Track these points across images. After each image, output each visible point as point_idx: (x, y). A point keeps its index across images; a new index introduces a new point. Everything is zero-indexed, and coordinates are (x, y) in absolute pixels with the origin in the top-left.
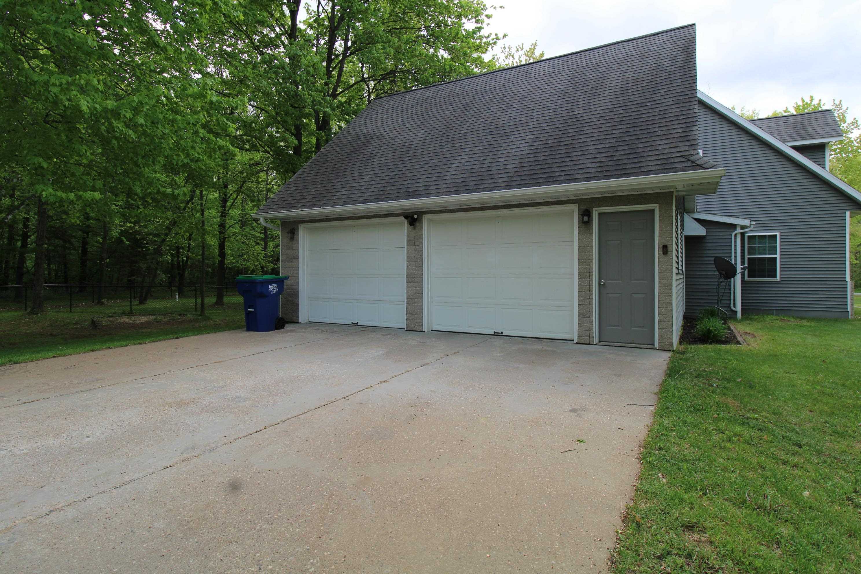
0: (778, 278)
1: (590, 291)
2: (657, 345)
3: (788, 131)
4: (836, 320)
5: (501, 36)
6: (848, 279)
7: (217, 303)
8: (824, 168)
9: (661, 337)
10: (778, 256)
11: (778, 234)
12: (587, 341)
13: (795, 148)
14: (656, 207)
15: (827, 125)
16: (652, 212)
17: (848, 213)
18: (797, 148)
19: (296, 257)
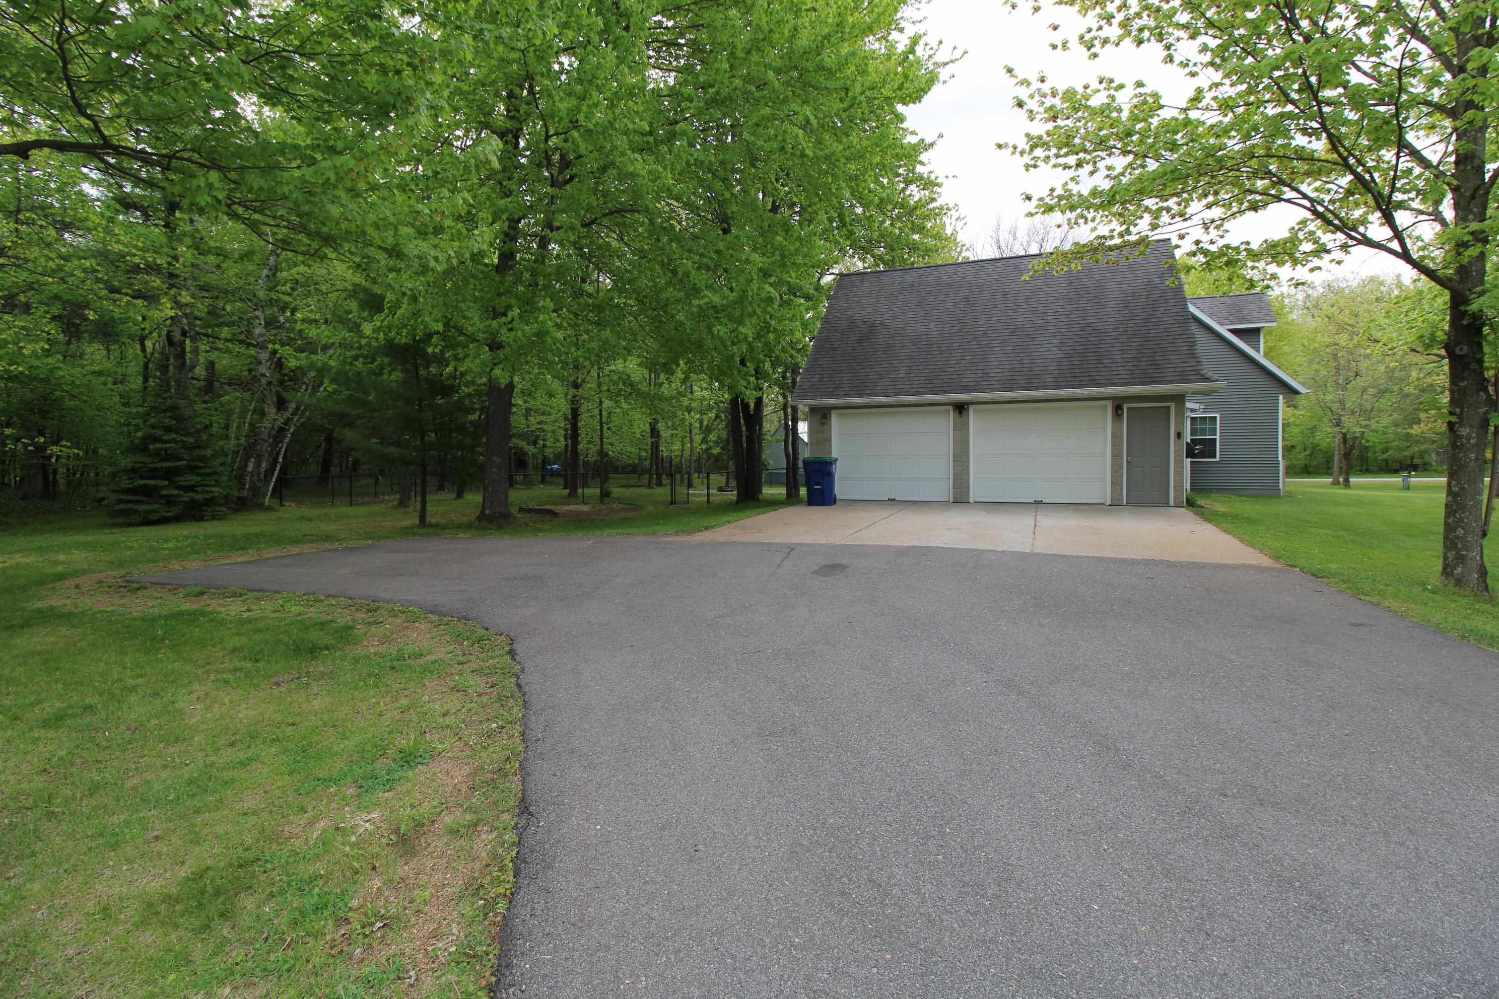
0: (1218, 459)
1: (1121, 466)
2: (1172, 503)
3: (1226, 313)
4: (1270, 497)
5: (951, 206)
6: (1280, 459)
7: (570, 495)
8: (1258, 351)
9: (1175, 498)
10: (1218, 437)
11: (1218, 416)
12: (1117, 502)
13: (1231, 331)
14: (1172, 405)
15: (1261, 309)
16: (1168, 408)
17: (1281, 397)
18: (1233, 331)
19: (829, 440)
